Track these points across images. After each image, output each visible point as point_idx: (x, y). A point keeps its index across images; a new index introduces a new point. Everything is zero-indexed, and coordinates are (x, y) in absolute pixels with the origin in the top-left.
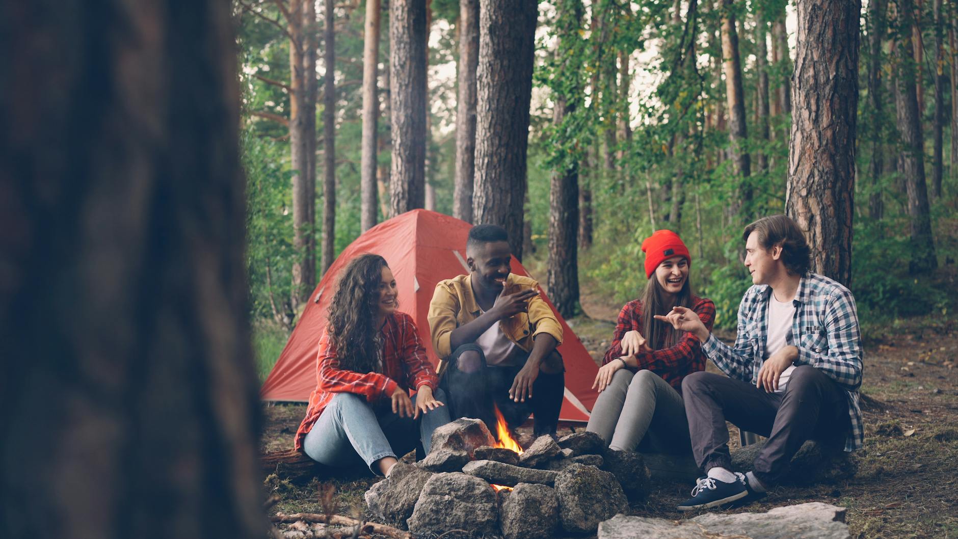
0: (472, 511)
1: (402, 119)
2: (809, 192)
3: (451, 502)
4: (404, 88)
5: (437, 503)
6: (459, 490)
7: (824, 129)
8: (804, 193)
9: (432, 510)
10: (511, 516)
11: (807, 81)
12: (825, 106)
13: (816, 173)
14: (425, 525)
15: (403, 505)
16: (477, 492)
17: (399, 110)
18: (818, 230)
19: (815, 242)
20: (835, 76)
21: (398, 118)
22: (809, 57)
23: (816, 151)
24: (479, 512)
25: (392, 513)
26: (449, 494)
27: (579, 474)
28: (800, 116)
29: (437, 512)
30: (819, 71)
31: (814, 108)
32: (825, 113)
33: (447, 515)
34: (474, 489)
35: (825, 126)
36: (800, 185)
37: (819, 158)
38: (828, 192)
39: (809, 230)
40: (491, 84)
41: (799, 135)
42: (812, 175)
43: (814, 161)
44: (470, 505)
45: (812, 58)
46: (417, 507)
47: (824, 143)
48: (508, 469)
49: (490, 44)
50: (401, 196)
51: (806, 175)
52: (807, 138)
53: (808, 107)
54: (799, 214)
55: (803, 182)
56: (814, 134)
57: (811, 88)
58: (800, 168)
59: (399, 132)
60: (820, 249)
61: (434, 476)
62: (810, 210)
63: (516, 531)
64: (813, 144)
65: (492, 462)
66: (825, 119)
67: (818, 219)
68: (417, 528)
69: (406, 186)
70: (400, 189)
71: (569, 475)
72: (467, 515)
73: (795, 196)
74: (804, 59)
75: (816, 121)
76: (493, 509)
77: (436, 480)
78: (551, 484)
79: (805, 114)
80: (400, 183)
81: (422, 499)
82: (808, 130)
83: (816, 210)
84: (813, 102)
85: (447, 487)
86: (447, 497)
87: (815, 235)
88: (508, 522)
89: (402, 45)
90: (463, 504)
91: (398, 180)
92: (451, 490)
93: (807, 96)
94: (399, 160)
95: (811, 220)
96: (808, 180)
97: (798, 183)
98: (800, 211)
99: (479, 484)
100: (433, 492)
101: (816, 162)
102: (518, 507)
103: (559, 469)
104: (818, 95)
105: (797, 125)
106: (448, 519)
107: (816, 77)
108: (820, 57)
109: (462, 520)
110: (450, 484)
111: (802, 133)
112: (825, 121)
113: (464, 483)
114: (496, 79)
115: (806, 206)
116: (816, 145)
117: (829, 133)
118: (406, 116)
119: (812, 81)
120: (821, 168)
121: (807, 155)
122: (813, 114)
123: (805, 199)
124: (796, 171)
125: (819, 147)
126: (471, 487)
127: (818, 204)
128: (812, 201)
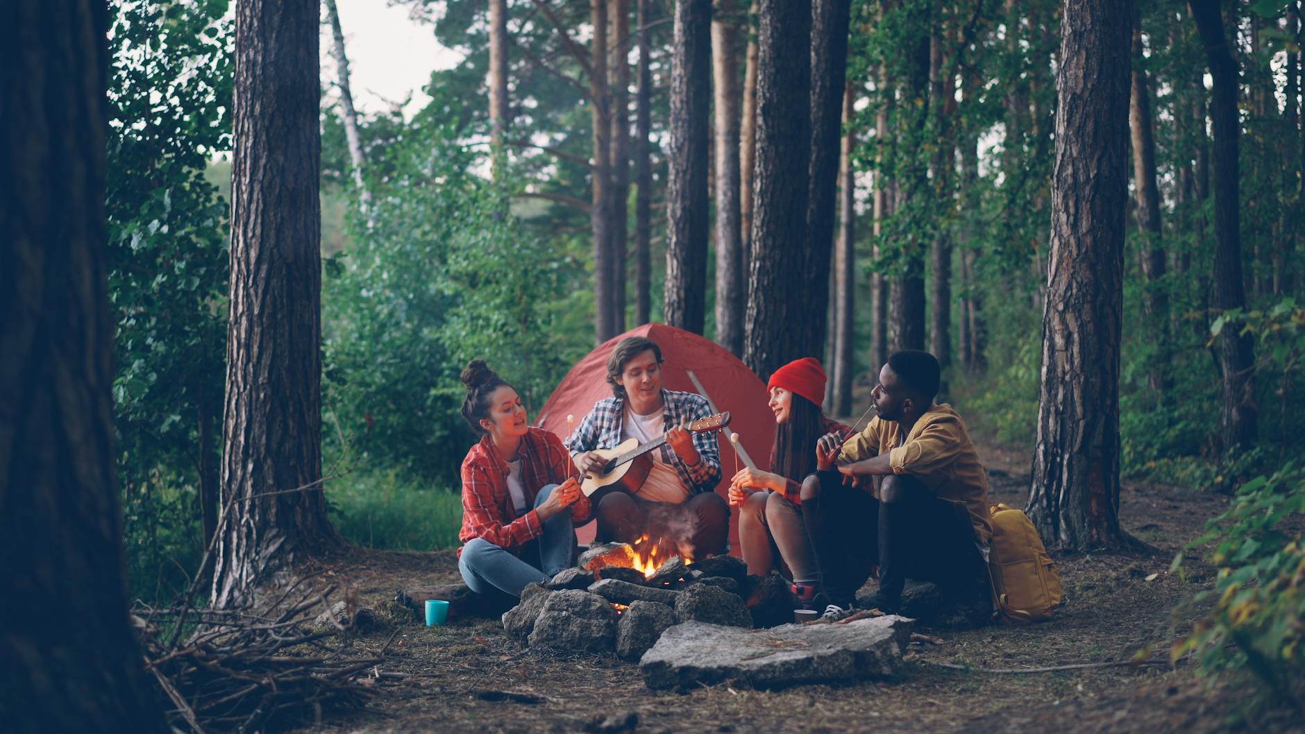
0: (587, 627)
1: (679, 213)
2: (1066, 307)
3: (568, 618)
4: (681, 175)
5: (554, 619)
6: (576, 606)
7: (1085, 235)
8: (1061, 307)
9: (550, 626)
10: (624, 633)
11: (1066, 180)
12: (1085, 208)
13: (1074, 285)
14: (543, 641)
15: (526, 622)
16: (593, 608)
17: (675, 202)
18: (1076, 349)
19: (1072, 363)
20: (1096, 175)
21: (673, 211)
22: (1068, 153)
23: (1074, 260)
24: (594, 628)
25: (516, 630)
26: (567, 610)
27: (698, 594)
28: (1058, 220)
29: (554, 627)
30: (1079, 169)
31: (1072, 210)
32: (1085, 216)
33: (564, 630)
34: (590, 605)
35: (1084, 231)
36: (1056, 298)
37: (1077, 267)
38: (1087, 307)
39: (1067, 349)
40: (764, 174)
41: (1056, 241)
42: (1069, 287)
43: (1072, 271)
44: (585, 621)
45: (1071, 154)
46: (537, 622)
47: (1083, 250)
48: (630, 588)
49: (764, 127)
50: (676, 305)
51: (1063, 287)
52: (1064, 245)
53: (1067, 210)
54: (1056, 331)
55: (1060, 295)
56: (1072, 241)
57: (1069, 188)
58: (1057, 279)
59: (674, 229)
60: (1078, 372)
61: (554, 593)
62: (1067, 327)
63: (627, 648)
64: (1071, 252)
65: (615, 581)
66: (1084, 223)
67: (1076, 336)
68: (536, 644)
69: (682, 294)
70: (675, 297)
71: (688, 594)
72: (582, 631)
73: (1052, 311)
74: (1063, 155)
75: (1075, 226)
76: (608, 625)
77: (555, 597)
78: (672, 604)
79: (1063, 217)
80: (675, 290)
81: (542, 616)
82: (1065, 236)
83: (1073, 326)
84: (1071, 204)
85: (565, 603)
86: (564, 613)
87: (1072, 355)
88: (621, 639)
89: (680, 124)
90: (579, 620)
91: (673, 286)
92: (569, 606)
93: (1065, 197)
94: (675, 262)
95: (1068, 338)
96: (1065, 292)
97: (1054, 295)
98: (1057, 328)
99: (595, 601)
100: (551, 608)
101: (1074, 272)
102: (630, 625)
103: (680, 590)
104: (1077, 195)
105: (1055, 230)
106: (565, 634)
107: (1075, 175)
108: (1079, 153)
109: (578, 636)
110: (568, 600)
111: (1060, 240)
112: (1084, 225)
113: (581, 599)
115: (1063, 321)
116: (1075, 252)
117: (1089, 240)
118: (683, 209)
119: (1070, 180)
120: (1079, 279)
121: (1064, 264)
122: (1072, 218)
123: (1062, 314)
124: (1053, 282)
125: (1078, 255)
126: (587, 603)
127: (1076, 320)
128: (1069, 317)
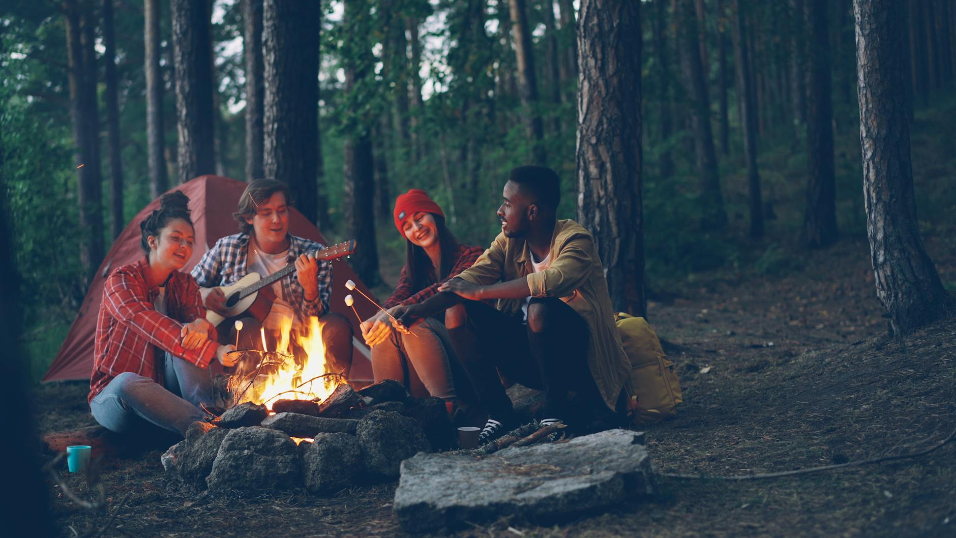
0: (272, 464)
1: (187, 89)
2: (598, 140)
3: (250, 457)
4: (187, 57)
5: (236, 459)
6: (258, 444)
7: (611, 77)
8: (594, 141)
9: (231, 466)
10: (313, 467)
11: (592, 29)
12: (611, 53)
13: (605, 120)
14: (224, 482)
15: (201, 463)
16: (277, 444)
17: (183, 80)
18: (609, 177)
19: (606, 189)
20: (618, 24)
21: (182, 88)
22: (593, 5)
23: (603, 99)
24: (280, 465)
25: (191, 473)
26: (248, 448)
27: (381, 421)
28: (586, 64)
29: (236, 467)
30: (603, 19)
31: (599, 56)
32: (610, 60)
33: (247, 469)
34: (274, 441)
35: (611, 73)
36: (589, 132)
37: (606, 105)
38: (617, 140)
39: (601, 177)
41: (586, 84)
42: (600, 123)
43: (602, 108)
44: (270, 458)
45: (596, 7)
46: (215, 463)
47: (611, 90)
48: (307, 420)
50: (189, 167)
51: (594, 123)
52: (593, 87)
53: (594, 56)
54: (590, 162)
55: (592, 131)
56: (601, 82)
57: (596, 36)
58: (588, 117)
59: (184, 103)
60: (612, 196)
61: (232, 432)
62: (600, 158)
63: (318, 482)
64: (600, 92)
65: (291, 414)
66: (611, 67)
67: (608, 165)
68: (217, 485)
69: (194, 157)
70: (188, 161)
71: (370, 422)
72: (267, 469)
73: (586, 145)
74: (588, 8)
75: (602, 69)
76: (294, 460)
77: (235, 435)
78: (352, 431)
79: (592, 62)
80: (188, 155)
81: (220, 456)
82: (594, 78)
83: (606, 157)
84: (598, 50)
85: (245, 442)
86: (246, 452)
87: (606, 182)
88: (310, 474)
89: (183, 13)
90: (263, 458)
91: (186, 152)
92: (250, 444)
93: (592, 45)
94: (186, 132)
95: (601, 167)
96: (597, 127)
97: (587, 131)
98: (591, 159)
99: (279, 436)
100: (231, 448)
101: (604, 110)
102: (319, 458)
103: (360, 417)
104: (603, 43)
105: (584, 73)
106: (248, 474)
107: (600, 25)
108: (603, 5)
109: (263, 474)
110: (249, 438)
111: (589, 82)
112: (611, 69)
113: (263, 436)
114: (282, 41)
115: (596, 153)
116: (604, 93)
117: (615, 81)
118: (191, 86)
119: (596, 29)
120: (609, 116)
121: (595, 103)
122: (599, 62)
123: (595, 147)
124: (585, 120)
125: (607, 94)
126: (270, 439)
127: (608, 152)
128: (601, 149)
